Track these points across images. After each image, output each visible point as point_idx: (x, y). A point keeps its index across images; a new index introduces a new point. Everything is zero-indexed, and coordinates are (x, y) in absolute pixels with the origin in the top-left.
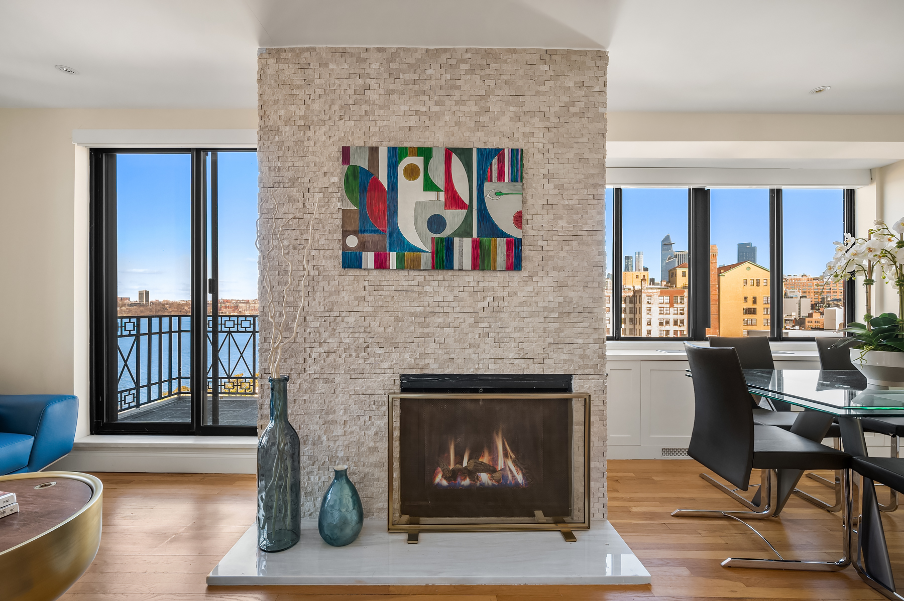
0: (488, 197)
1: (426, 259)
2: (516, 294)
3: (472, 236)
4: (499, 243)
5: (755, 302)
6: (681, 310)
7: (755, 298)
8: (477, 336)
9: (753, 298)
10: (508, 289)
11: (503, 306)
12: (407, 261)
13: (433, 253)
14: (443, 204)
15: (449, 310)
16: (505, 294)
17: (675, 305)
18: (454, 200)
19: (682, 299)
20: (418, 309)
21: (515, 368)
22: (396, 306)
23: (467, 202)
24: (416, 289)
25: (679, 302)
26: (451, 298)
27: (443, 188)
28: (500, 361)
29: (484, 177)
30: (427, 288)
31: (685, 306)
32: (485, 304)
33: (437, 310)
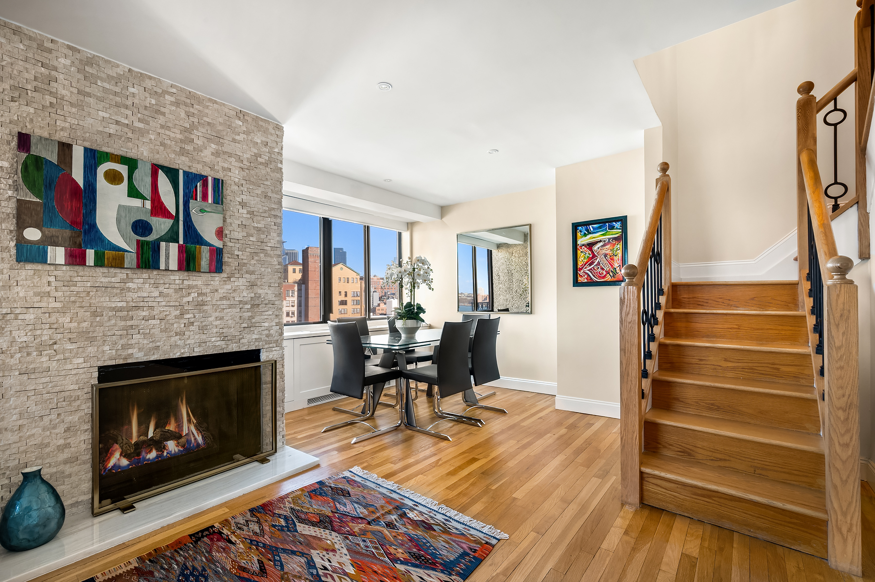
0: (193, 212)
1: (131, 259)
2: (217, 291)
3: (178, 242)
4: (203, 250)
5: (346, 295)
6: (292, 303)
7: (346, 292)
8: (183, 325)
9: (345, 292)
10: (210, 287)
11: (206, 300)
12: (107, 259)
13: (138, 253)
14: (149, 211)
15: (154, 304)
16: (208, 291)
17: (287, 298)
18: (159, 209)
19: (293, 293)
20: (120, 304)
21: (217, 349)
22: (93, 301)
23: (174, 213)
24: (117, 285)
25: (290, 295)
26: (156, 294)
27: (149, 197)
28: (204, 345)
29: (190, 195)
30: (130, 285)
31: (295, 299)
32: (190, 299)
33: (142, 304)
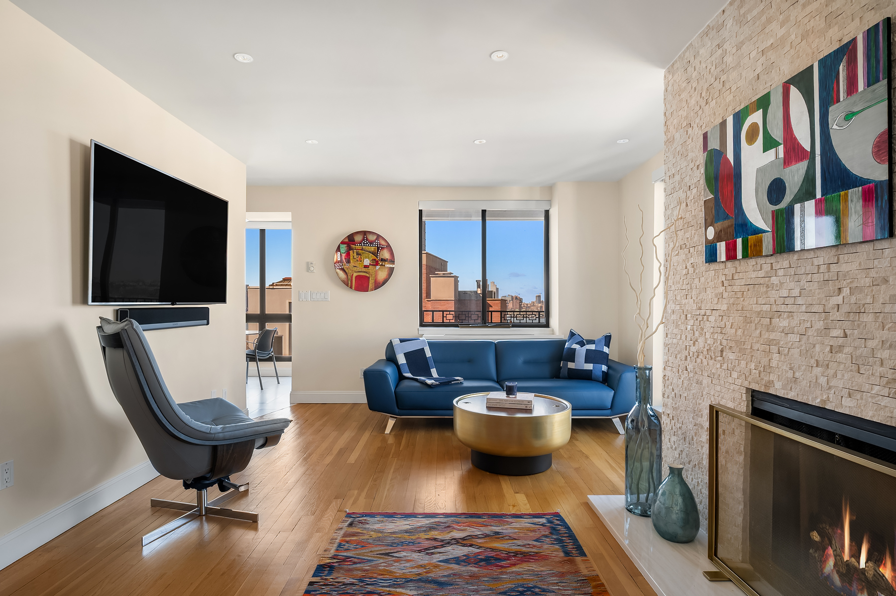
0: (834, 127)
1: (767, 242)
2: (886, 281)
3: (814, 197)
4: (851, 197)
8: (828, 349)
10: (873, 273)
11: (863, 302)
12: (751, 247)
13: (773, 231)
14: (782, 161)
15: (794, 308)
16: (868, 281)
18: (794, 152)
20: (766, 308)
22: (746, 303)
23: (807, 147)
24: (762, 281)
26: (796, 292)
27: (781, 141)
28: (858, 396)
29: (829, 98)
30: (774, 280)
32: (838, 300)
33: (783, 308)
